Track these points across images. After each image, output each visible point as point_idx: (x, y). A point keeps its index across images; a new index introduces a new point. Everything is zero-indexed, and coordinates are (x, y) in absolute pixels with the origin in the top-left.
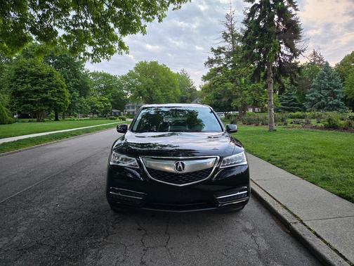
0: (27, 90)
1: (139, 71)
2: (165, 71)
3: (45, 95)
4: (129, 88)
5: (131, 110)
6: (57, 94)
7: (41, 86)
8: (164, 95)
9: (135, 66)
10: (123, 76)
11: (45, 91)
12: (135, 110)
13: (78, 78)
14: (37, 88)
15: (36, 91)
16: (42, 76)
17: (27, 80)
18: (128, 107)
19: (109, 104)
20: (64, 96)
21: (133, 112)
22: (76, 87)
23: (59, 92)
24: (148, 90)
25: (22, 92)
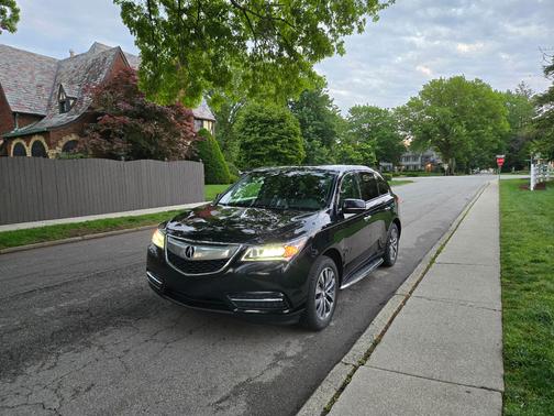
0: (256, 141)
1: (428, 97)
2: (478, 91)
3: (274, 147)
4: (408, 126)
5: (411, 163)
6: (288, 145)
7: (270, 135)
8: (473, 136)
9: (422, 88)
10: (398, 109)
11: (274, 141)
12: (419, 162)
13: (322, 120)
14: (266, 137)
15: (265, 143)
16: (272, 123)
17: (256, 129)
18: (407, 158)
19: (372, 154)
20: (297, 147)
21: (415, 166)
22: (317, 132)
23: (290, 141)
24: (442, 127)
25: (250, 144)
